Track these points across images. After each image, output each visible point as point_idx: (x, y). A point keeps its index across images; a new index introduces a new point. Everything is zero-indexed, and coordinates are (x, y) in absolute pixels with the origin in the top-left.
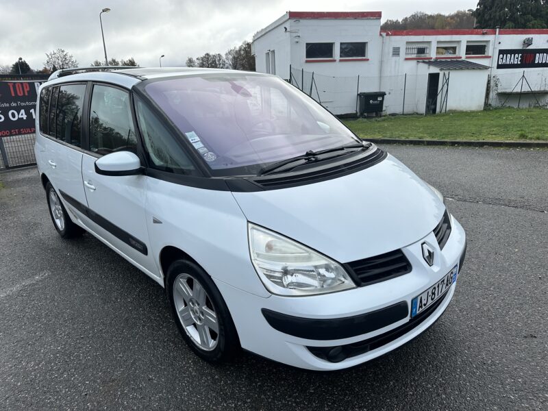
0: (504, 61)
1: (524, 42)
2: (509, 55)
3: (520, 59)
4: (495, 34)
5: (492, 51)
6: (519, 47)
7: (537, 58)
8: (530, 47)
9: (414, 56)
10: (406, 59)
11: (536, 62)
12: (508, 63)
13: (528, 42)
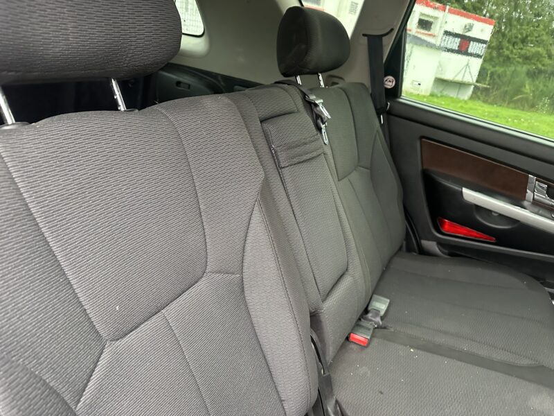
0: (446, 44)
1: (466, 26)
2: (451, 38)
3: (458, 44)
4: (445, 11)
5: (437, 29)
6: (461, 33)
7: (470, 46)
8: (468, 34)
11: (469, 51)
12: (448, 46)
13: (469, 28)
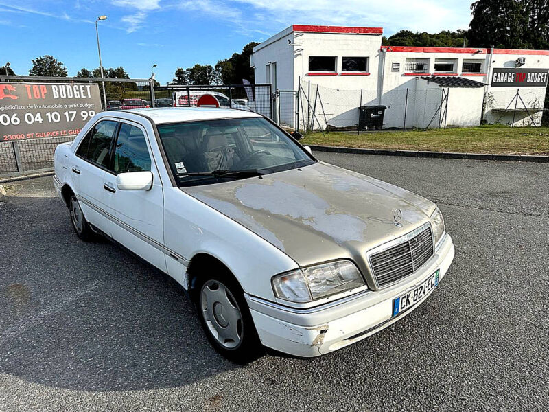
0: (498, 79)
1: (517, 62)
2: (503, 74)
3: (513, 77)
4: (489, 52)
5: (485, 69)
7: (529, 77)
8: (523, 67)
10: (406, 75)
11: (528, 82)
12: (502, 81)
13: (520, 62)
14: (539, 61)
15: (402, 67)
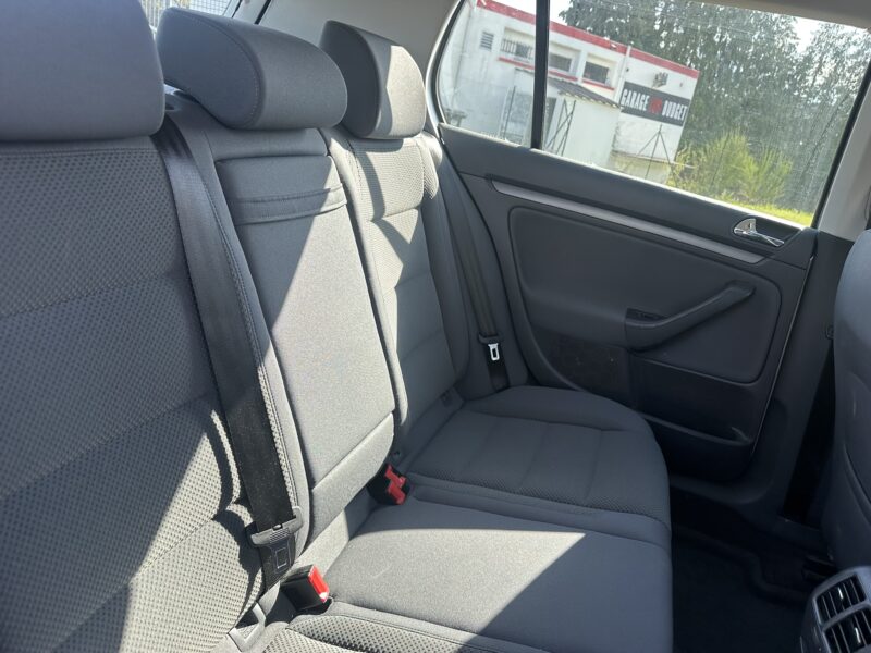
0: (628, 101)
1: (657, 77)
2: (635, 94)
3: (646, 102)
4: (625, 53)
5: (616, 79)
6: (648, 84)
7: (665, 108)
8: (662, 89)
9: (511, 57)
10: (501, 59)
11: (663, 114)
12: (632, 106)
13: (661, 79)
14: (681, 85)
15: (497, 43)
